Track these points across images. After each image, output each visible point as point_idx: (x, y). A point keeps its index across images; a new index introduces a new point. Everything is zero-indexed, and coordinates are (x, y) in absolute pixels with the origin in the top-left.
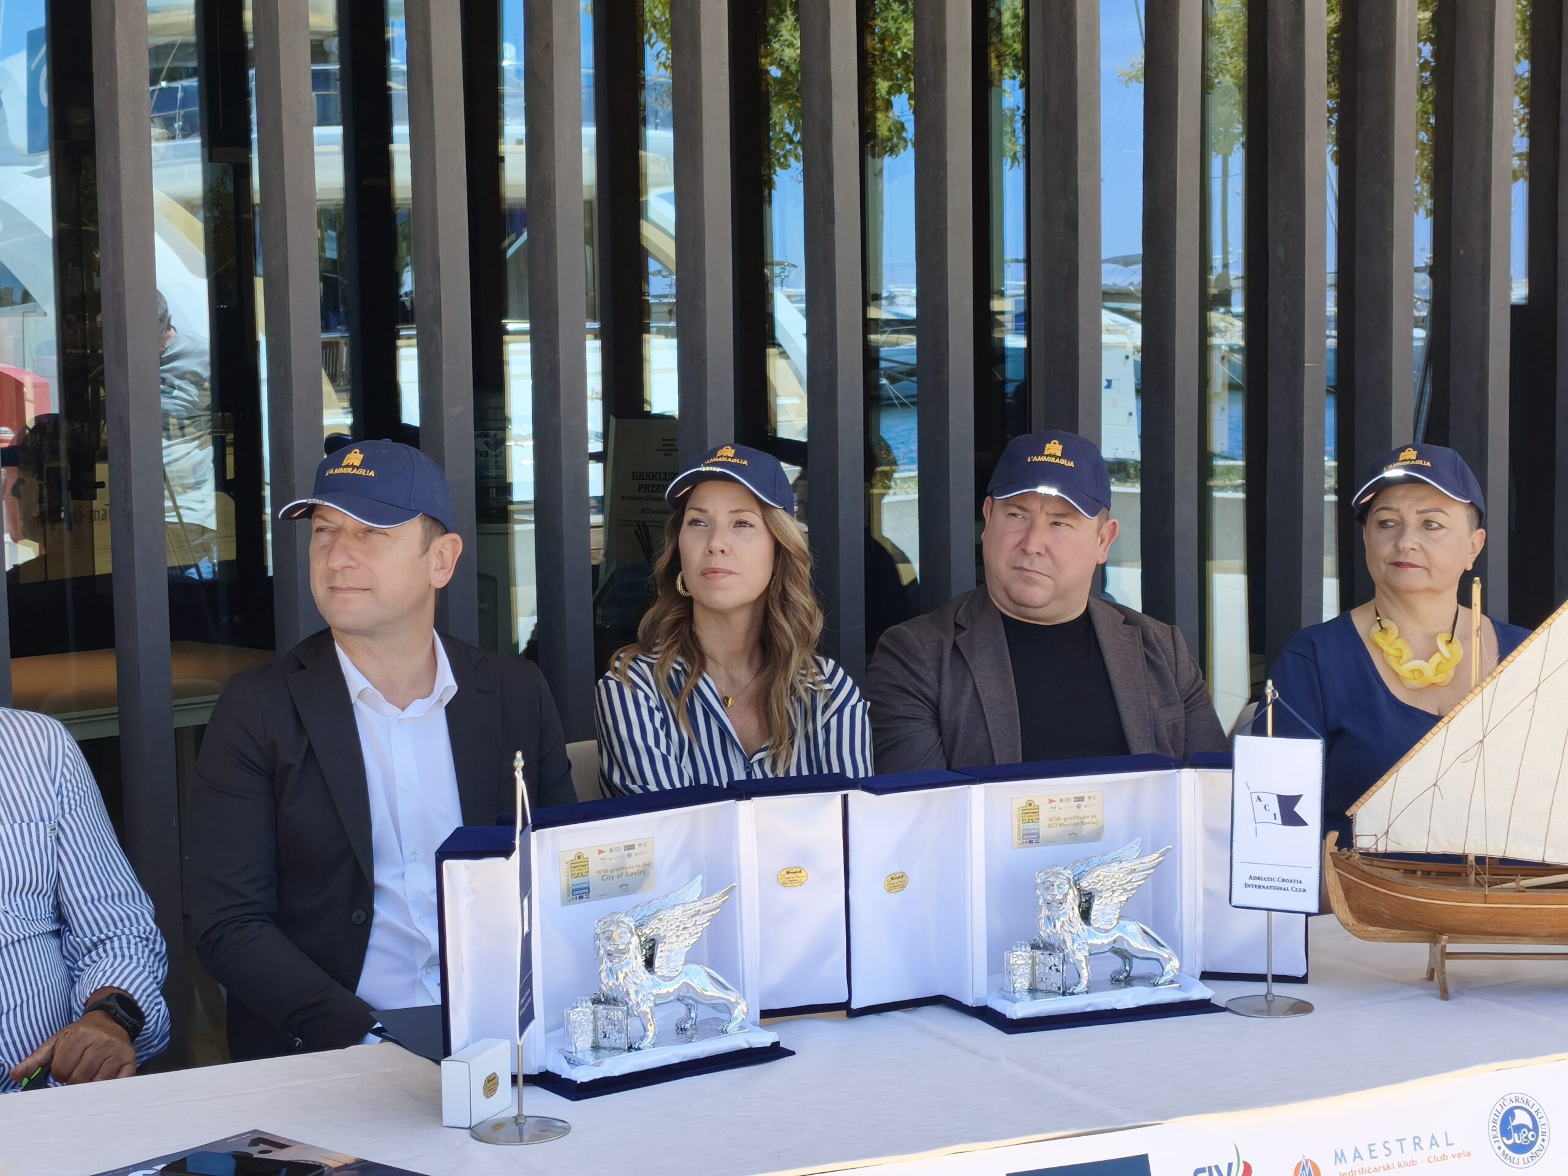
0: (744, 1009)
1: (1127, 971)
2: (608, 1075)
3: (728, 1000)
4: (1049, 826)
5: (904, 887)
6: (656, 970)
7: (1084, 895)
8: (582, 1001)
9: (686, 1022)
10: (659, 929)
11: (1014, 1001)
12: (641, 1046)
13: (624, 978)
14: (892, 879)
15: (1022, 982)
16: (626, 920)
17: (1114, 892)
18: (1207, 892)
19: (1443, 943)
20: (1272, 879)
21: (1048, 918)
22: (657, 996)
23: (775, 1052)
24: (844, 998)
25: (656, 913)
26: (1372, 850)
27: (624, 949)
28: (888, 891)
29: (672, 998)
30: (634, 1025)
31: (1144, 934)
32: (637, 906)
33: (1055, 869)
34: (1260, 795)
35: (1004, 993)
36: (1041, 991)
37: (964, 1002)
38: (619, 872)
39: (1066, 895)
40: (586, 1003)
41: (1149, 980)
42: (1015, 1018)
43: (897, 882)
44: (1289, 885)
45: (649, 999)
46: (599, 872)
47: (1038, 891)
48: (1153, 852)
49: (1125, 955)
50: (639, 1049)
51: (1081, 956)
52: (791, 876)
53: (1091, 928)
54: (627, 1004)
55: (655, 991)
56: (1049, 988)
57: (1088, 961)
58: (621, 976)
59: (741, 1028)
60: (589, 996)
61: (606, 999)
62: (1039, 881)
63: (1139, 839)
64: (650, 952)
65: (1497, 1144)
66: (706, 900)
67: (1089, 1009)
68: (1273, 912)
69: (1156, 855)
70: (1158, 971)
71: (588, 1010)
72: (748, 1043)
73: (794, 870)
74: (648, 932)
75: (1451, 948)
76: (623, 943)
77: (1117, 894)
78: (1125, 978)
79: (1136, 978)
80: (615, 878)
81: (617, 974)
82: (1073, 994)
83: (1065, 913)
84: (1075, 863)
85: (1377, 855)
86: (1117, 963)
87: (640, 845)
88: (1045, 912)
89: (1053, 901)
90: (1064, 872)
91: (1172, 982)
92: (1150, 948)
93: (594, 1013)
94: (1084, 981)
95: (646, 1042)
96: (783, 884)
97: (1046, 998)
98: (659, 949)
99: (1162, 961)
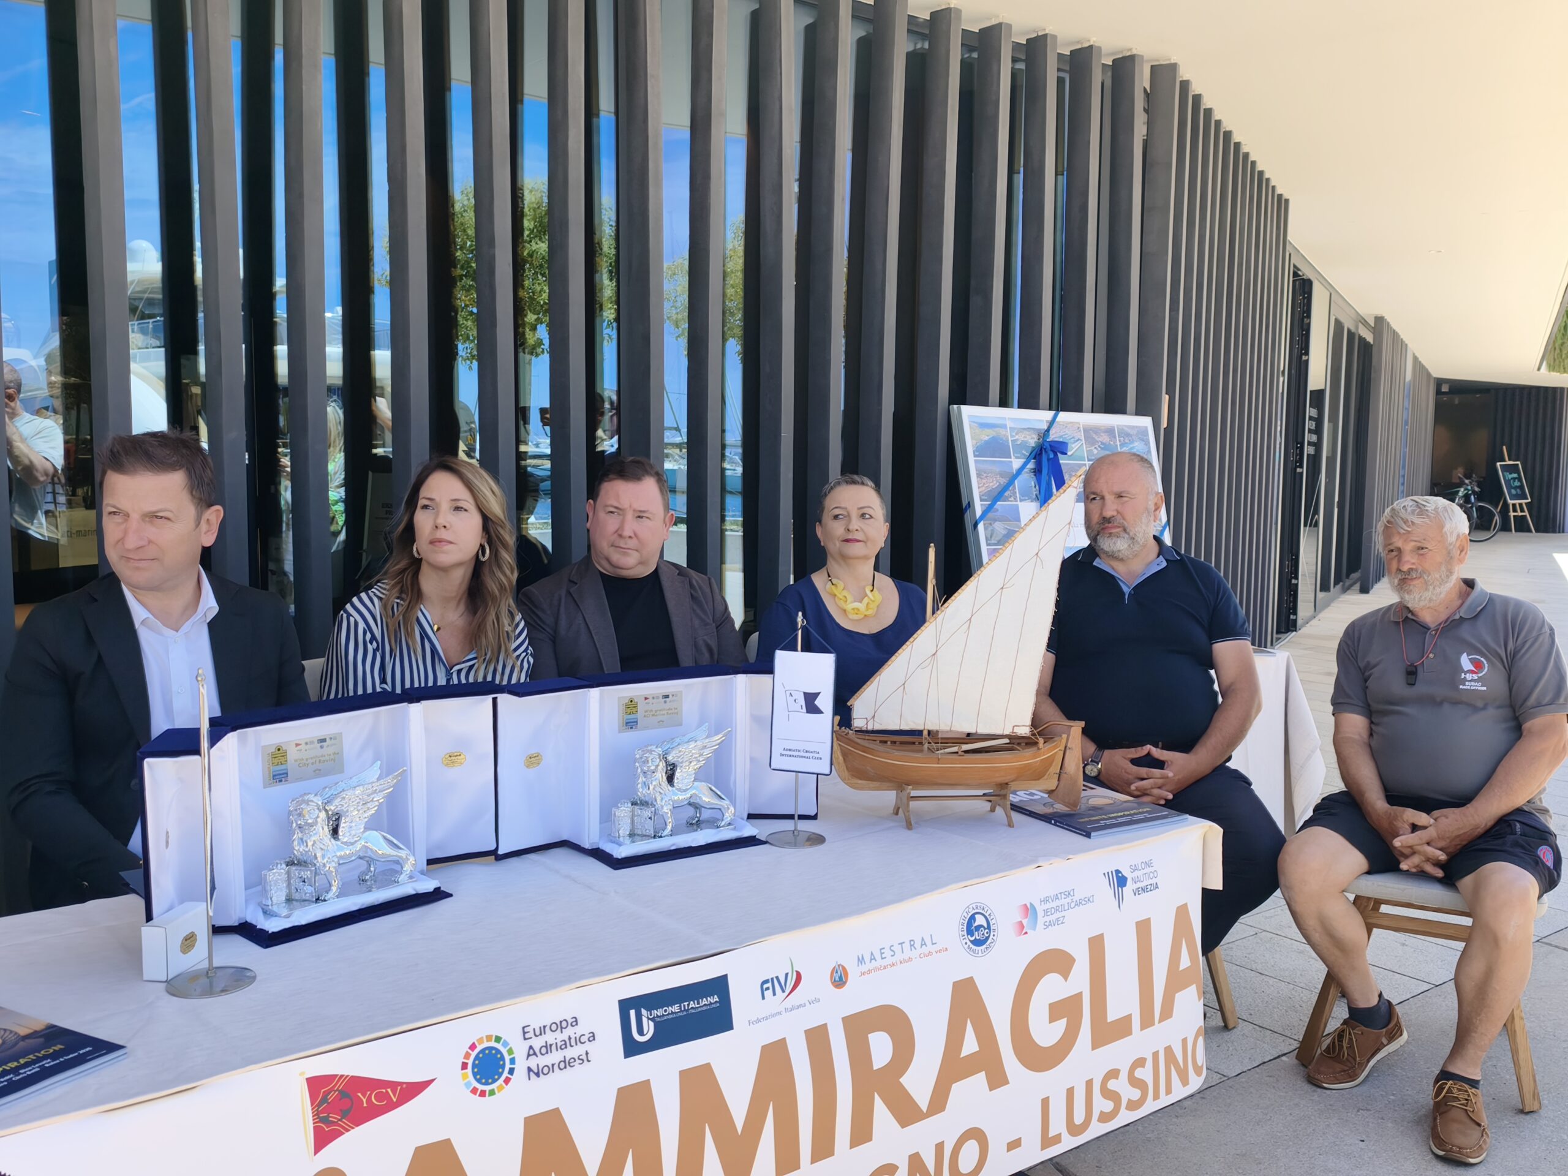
0: (413, 862)
1: (697, 817)
2: (296, 924)
3: (399, 857)
4: (645, 716)
5: (539, 764)
6: (340, 837)
7: (670, 765)
8: (277, 864)
9: (367, 875)
10: (343, 805)
11: (620, 844)
12: (326, 898)
13: (313, 845)
14: (530, 758)
15: (624, 830)
16: (315, 799)
17: (691, 762)
18: (752, 760)
19: (908, 791)
20: (799, 751)
21: (644, 783)
22: (341, 857)
23: (438, 895)
24: (493, 847)
25: (341, 792)
26: (864, 729)
27: (313, 823)
28: (527, 767)
29: (353, 858)
30: (320, 881)
31: (710, 792)
32: (326, 788)
33: (649, 748)
34: (792, 692)
35: (611, 838)
36: (638, 835)
37: (582, 846)
38: (313, 761)
39: (657, 766)
40: (281, 865)
41: (713, 823)
42: (620, 858)
43: (533, 760)
44: (811, 755)
45: (333, 861)
46: (296, 761)
47: (637, 764)
48: (716, 734)
49: (696, 806)
50: (325, 900)
51: (666, 809)
52: (452, 758)
53: (674, 789)
54: (315, 865)
55: (338, 854)
56: (644, 833)
57: (672, 813)
58: (310, 844)
59: (411, 877)
60: (285, 859)
61: (298, 862)
62: (637, 756)
63: (707, 724)
64: (336, 823)
65: (965, 941)
66: (382, 782)
67: (673, 848)
68: (800, 774)
69: (720, 736)
70: (719, 816)
71: (282, 871)
72: (415, 890)
73: (455, 754)
74: (333, 808)
75: (914, 793)
76: (311, 818)
77: (692, 764)
78: (697, 822)
79: (703, 822)
80: (310, 765)
81: (306, 842)
82: (661, 837)
83: (656, 779)
84: (663, 742)
85: (867, 732)
86: (691, 811)
87: (331, 738)
88: (642, 779)
89: (648, 771)
90: (656, 750)
91: (729, 824)
92: (716, 801)
93: (288, 873)
94: (669, 827)
95: (331, 895)
96: (447, 765)
97: (642, 841)
98: (343, 821)
99: (723, 810)
